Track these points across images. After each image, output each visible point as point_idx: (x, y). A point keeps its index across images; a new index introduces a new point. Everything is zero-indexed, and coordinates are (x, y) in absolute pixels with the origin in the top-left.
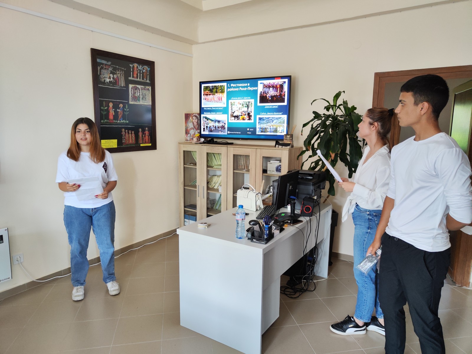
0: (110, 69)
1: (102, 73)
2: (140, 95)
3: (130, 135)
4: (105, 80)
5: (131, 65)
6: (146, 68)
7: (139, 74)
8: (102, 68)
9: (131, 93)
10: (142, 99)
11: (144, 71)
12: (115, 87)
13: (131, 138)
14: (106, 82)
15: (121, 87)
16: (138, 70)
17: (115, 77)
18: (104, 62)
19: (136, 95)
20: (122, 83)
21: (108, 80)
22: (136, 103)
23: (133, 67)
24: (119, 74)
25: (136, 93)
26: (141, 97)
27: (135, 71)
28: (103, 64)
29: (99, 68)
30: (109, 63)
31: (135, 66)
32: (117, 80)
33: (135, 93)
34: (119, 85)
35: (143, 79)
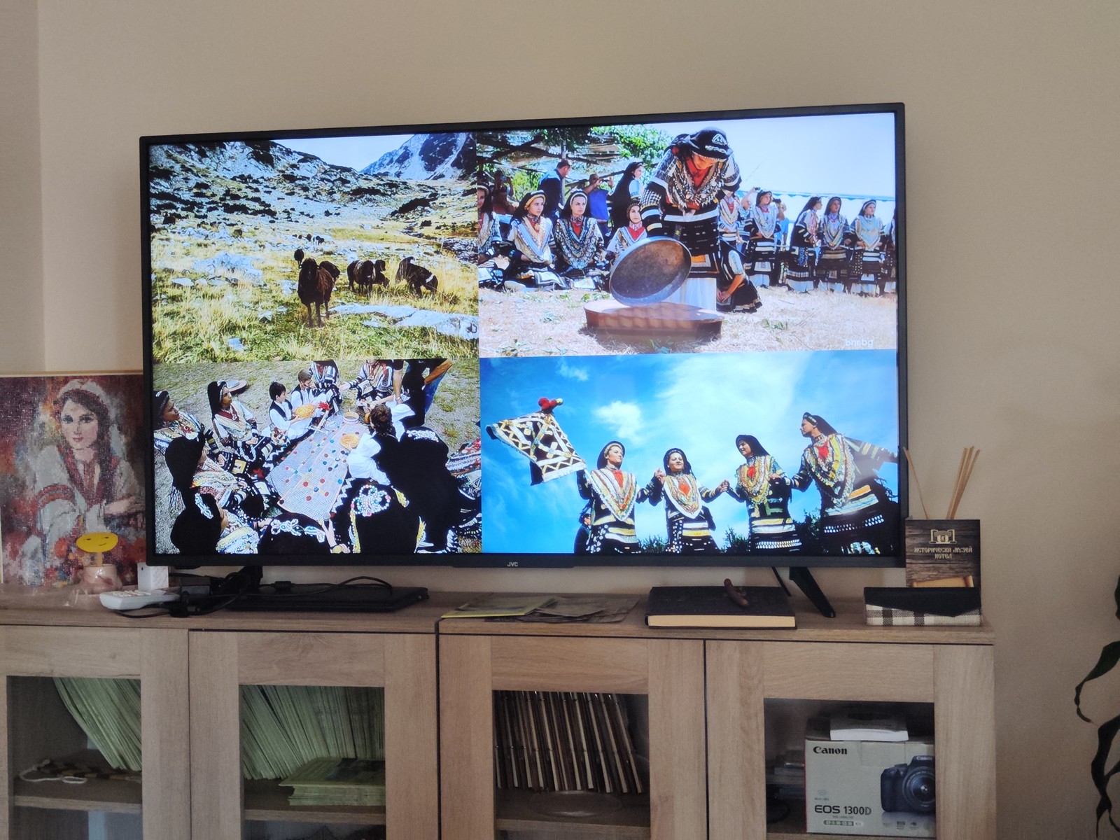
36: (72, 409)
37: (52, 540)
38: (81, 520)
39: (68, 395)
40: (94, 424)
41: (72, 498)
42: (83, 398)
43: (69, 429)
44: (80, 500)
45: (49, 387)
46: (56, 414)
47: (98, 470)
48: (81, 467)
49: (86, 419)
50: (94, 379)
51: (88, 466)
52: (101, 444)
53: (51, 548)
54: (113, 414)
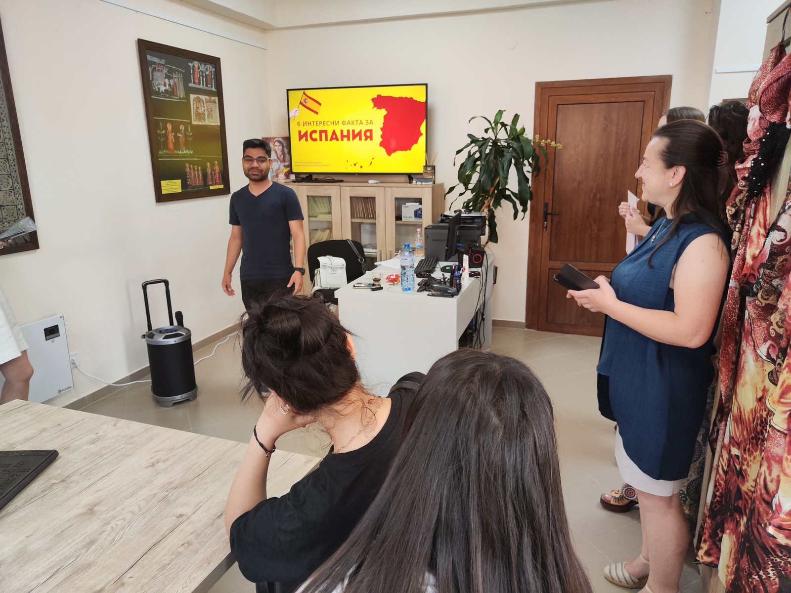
0: (165, 71)
1: (155, 77)
2: (204, 111)
3: (196, 172)
4: (159, 89)
5: (190, 65)
6: (210, 68)
7: (201, 77)
8: (154, 69)
9: (194, 108)
10: (208, 116)
11: (207, 73)
12: (172, 98)
13: (198, 178)
14: (160, 91)
15: (180, 98)
16: (200, 73)
17: (172, 84)
18: (156, 60)
19: (200, 111)
20: (181, 93)
21: (163, 89)
22: (200, 123)
23: (194, 66)
24: (175, 78)
25: (200, 108)
26: (206, 113)
27: (196, 73)
28: (154, 63)
29: (150, 70)
30: (163, 62)
31: (195, 65)
32: (175, 88)
33: (198, 107)
34: (177, 96)
35: (207, 86)
36: (277, 144)
37: (274, 170)
38: (279, 166)
39: (275, 141)
40: (281, 147)
41: (277, 162)
42: (279, 141)
43: (276, 148)
44: (279, 162)
45: (272, 139)
46: (274, 145)
47: (282, 156)
48: (279, 156)
49: (279, 146)
50: (281, 138)
51: (280, 156)
52: (283, 151)
53: (274, 171)
54: (285, 145)
